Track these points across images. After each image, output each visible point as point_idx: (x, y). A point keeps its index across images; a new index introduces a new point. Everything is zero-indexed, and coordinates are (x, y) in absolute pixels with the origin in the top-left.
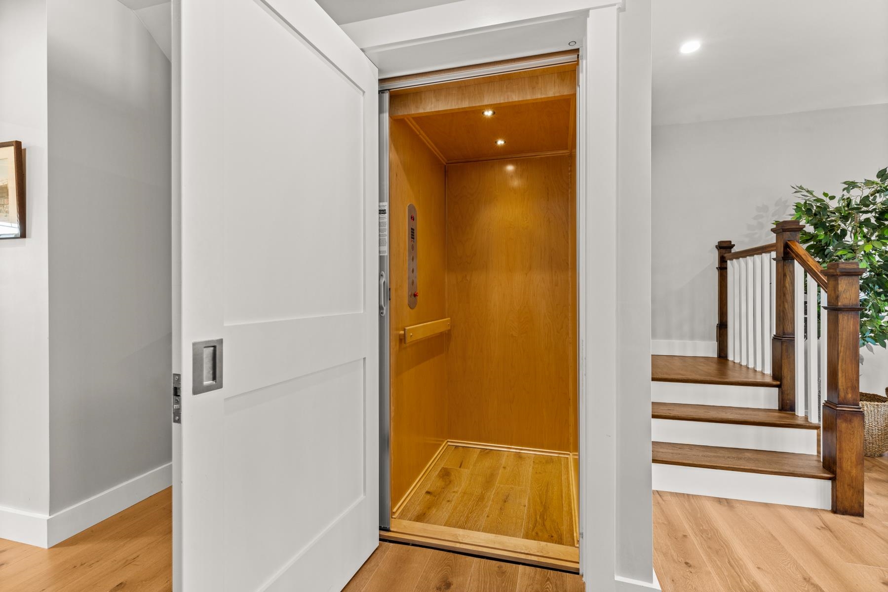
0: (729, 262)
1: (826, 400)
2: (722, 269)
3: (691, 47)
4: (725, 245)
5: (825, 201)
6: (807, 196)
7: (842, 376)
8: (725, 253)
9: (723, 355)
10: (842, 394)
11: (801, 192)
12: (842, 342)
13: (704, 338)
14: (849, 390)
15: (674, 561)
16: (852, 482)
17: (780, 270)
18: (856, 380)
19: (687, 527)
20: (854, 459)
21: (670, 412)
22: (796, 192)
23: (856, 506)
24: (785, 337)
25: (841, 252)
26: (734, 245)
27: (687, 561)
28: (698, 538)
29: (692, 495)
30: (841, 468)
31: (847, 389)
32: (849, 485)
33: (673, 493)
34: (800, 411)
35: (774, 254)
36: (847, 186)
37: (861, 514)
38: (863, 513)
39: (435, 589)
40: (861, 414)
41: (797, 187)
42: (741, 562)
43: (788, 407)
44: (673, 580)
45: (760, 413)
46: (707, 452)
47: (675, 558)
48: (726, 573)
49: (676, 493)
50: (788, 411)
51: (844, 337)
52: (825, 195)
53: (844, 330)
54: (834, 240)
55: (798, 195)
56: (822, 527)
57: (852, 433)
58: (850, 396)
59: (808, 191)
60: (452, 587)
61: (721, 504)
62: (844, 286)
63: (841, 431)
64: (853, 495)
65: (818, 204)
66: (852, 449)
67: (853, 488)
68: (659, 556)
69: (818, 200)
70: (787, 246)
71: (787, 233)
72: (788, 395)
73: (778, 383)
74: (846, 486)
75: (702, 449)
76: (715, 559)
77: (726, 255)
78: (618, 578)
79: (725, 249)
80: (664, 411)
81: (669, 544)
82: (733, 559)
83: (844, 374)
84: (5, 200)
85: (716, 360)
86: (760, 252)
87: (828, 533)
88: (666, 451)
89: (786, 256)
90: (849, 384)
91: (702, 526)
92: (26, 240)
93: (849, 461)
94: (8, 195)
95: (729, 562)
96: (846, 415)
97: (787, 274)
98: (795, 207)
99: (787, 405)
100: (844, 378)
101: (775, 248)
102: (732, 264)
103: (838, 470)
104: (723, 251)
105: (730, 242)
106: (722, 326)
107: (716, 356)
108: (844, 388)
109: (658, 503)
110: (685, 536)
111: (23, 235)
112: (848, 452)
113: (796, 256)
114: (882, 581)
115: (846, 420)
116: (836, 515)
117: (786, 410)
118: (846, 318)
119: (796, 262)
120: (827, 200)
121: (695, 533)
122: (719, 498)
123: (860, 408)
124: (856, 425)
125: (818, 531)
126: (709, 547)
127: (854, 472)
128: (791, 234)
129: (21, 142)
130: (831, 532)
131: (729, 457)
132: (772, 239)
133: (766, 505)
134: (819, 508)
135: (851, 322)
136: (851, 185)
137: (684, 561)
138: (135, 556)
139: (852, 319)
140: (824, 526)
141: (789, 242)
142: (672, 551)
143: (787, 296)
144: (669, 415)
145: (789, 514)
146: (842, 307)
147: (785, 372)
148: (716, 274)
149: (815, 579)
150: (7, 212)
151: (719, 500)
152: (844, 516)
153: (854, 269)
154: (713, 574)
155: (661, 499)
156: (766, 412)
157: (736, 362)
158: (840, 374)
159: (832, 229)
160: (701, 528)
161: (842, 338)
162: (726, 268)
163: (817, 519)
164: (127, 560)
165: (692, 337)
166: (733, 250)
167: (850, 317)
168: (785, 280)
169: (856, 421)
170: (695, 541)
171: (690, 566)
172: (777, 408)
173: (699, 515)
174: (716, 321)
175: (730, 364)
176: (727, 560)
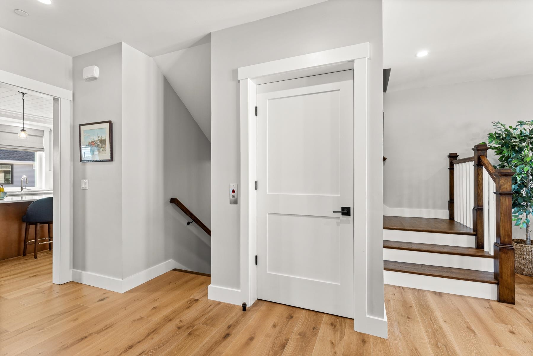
0: (454, 165)
1: (495, 242)
2: (451, 169)
3: (423, 54)
4: (452, 155)
5: (510, 131)
6: (500, 128)
7: (502, 229)
8: (453, 160)
9: (452, 218)
10: (502, 239)
11: (497, 125)
12: (502, 211)
13: (442, 208)
14: (506, 237)
15: (402, 316)
16: (508, 286)
17: (476, 172)
18: (510, 231)
19: (413, 303)
20: (509, 273)
21: (412, 247)
22: (494, 125)
23: (511, 298)
24: (478, 208)
25: (514, 161)
26: (458, 156)
27: (408, 316)
28: (417, 308)
29: (421, 290)
30: (502, 278)
31: (505, 236)
32: (506, 287)
33: (410, 288)
34: (486, 249)
35: (473, 163)
36: (520, 123)
37: (513, 303)
38: (514, 302)
39: (286, 318)
40: (513, 250)
41: (495, 122)
42: (436, 319)
43: (480, 246)
44: (399, 323)
45: (464, 249)
46: (430, 268)
47: (403, 314)
48: (427, 322)
49: (412, 288)
50: (480, 248)
51: (503, 208)
52: (511, 127)
53: (503, 205)
54: (513, 153)
55: (495, 127)
56: (488, 308)
57: (508, 259)
58: (507, 240)
59: (501, 125)
60: (293, 318)
61: (435, 294)
62: (503, 182)
63: (502, 258)
64: (508, 293)
65: (506, 133)
66: (508, 268)
67: (508, 289)
68: (394, 313)
69: (506, 130)
70: (479, 159)
71: (480, 151)
72: (480, 239)
73: (475, 233)
74: (504, 288)
75: (428, 267)
76: (423, 316)
77: (453, 161)
78: (368, 316)
79: (453, 158)
80: (409, 247)
81: (401, 309)
82: (432, 317)
83: (503, 228)
84: (105, 145)
85: (448, 221)
86: (468, 160)
87: (490, 310)
88: (408, 266)
89: (480, 164)
90: (506, 234)
91: (422, 303)
92: (113, 162)
93: (506, 274)
94: (106, 143)
95: (430, 318)
96: (504, 250)
97: (480, 174)
98: (489, 136)
99: (480, 245)
100: (503, 230)
101: (474, 159)
102: (456, 166)
103: (500, 279)
104: (452, 159)
105: (456, 153)
106: (451, 202)
107: (448, 218)
108: (503, 236)
109: (401, 292)
110: (411, 307)
111: (112, 160)
112: (506, 269)
113: (484, 164)
114: (510, 331)
115: (504, 253)
116: (499, 303)
117: (479, 248)
118: (504, 198)
119: (484, 168)
120: (511, 130)
121: (417, 306)
122: (435, 292)
123: (513, 246)
124: (510, 255)
125: (485, 309)
126: (422, 312)
127: (509, 280)
128: (481, 152)
129: (111, 121)
130: (492, 309)
131: (442, 271)
132: (472, 154)
133: (461, 296)
134: (491, 299)
135: (507, 200)
136: (521, 123)
137: (407, 316)
138: (157, 298)
139: (508, 199)
140: (489, 307)
141: (480, 156)
142: (402, 312)
143: (480, 186)
144: (411, 248)
145: (471, 301)
146: (502, 192)
147: (479, 227)
148: (448, 172)
149: (473, 328)
150: (105, 150)
151: (435, 293)
152: (503, 304)
153: (508, 172)
154: (420, 322)
155: (403, 291)
156: (468, 249)
157: (458, 222)
158: (501, 228)
159: (513, 147)
160: (421, 304)
161: (502, 209)
162: (453, 169)
163: (487, 304)
164: (155, 300)
165: (434, 207)
166: (458, 158)
167: (506, 198)
168: (479, 177)
169: (510, 253)
170: (415, 309)
171: (410, 318)
172: (475, 247)
173: (421, 298)
174: (448, 198)
175: (456, 223)
176: (429, 317)
